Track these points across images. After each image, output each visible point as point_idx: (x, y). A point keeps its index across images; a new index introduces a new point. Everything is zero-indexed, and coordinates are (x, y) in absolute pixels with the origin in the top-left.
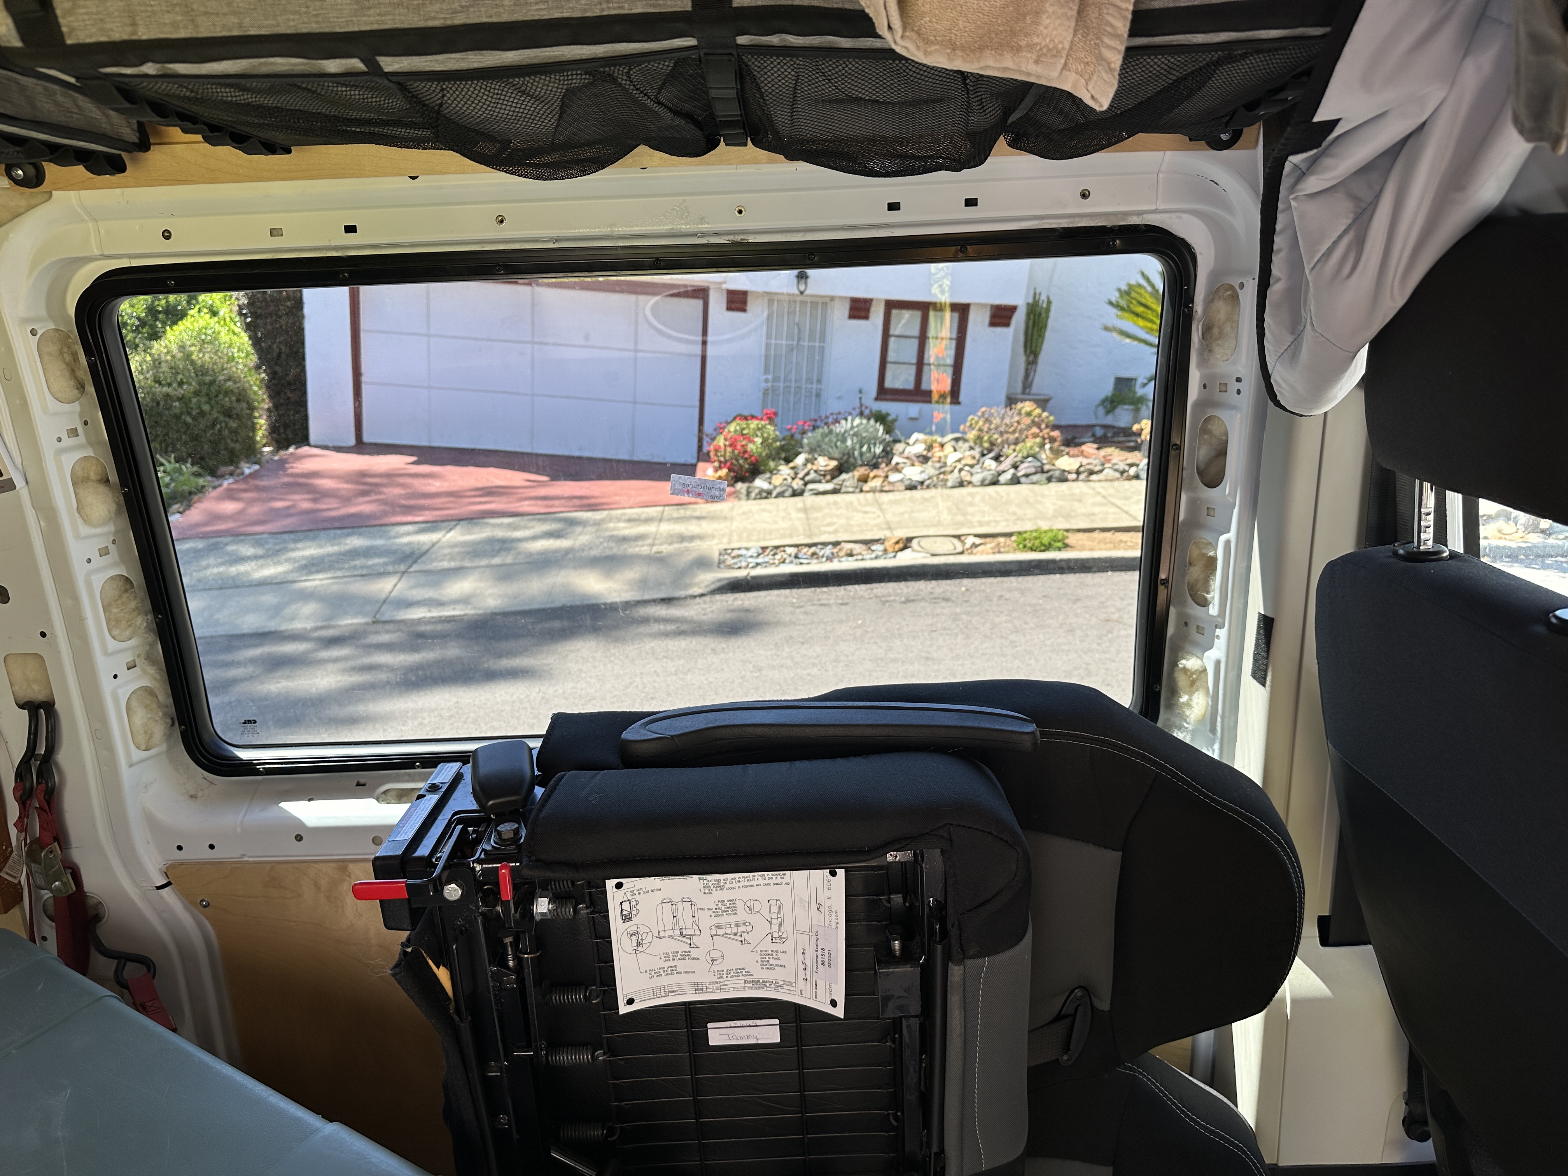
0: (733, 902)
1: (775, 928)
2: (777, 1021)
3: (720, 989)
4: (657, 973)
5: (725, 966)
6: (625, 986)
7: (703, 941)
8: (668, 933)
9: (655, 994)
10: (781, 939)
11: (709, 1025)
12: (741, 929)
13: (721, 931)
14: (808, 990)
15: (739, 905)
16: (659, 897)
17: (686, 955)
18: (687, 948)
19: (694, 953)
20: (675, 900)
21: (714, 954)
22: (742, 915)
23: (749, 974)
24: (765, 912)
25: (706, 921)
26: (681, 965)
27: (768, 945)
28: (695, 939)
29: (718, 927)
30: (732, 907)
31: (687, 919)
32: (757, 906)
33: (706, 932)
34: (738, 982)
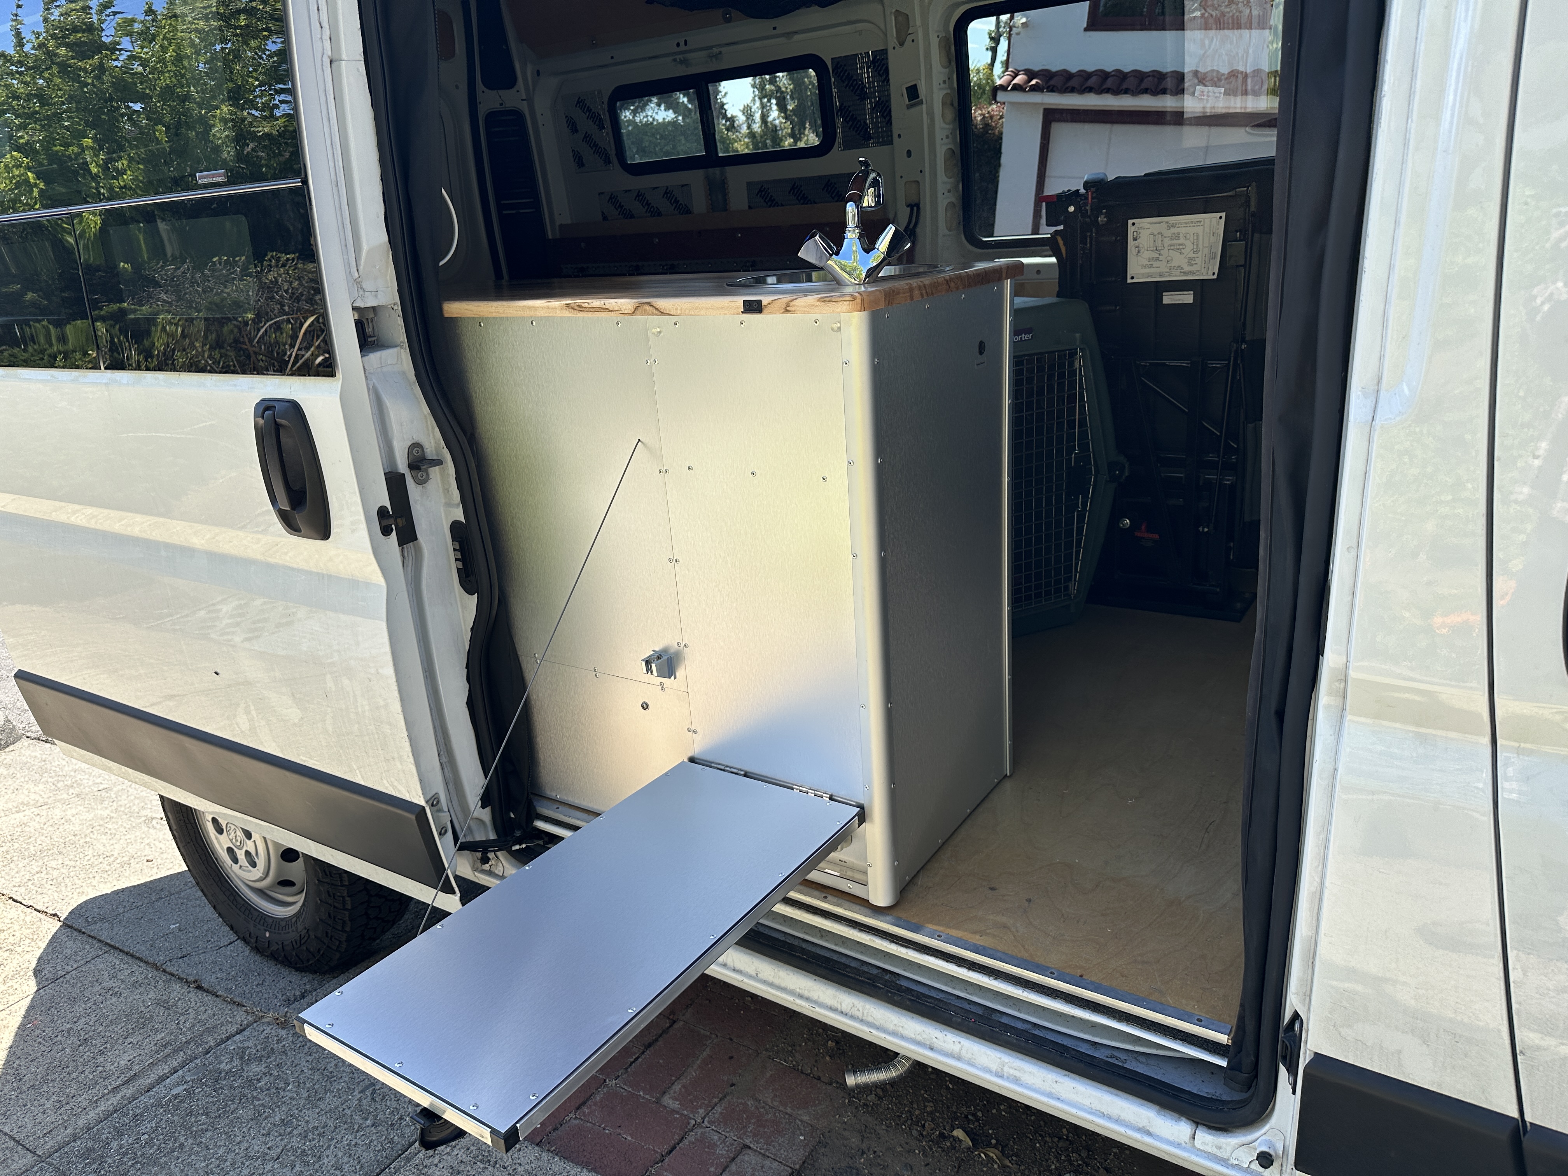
0: (1179, 233)
1: (1195, 247)
2: (1192, 292)
3: (1169, 276)
4: (1145, 267)
5: (1172, 265)
6: (1130, 272)
7: (1165, 252)
8: (1152, 249)
9: (1143, 275)
10: (1197, 252)
11: (1164, 294)
12: (1181, 247)
13: (1172, 248)
14: (1204, 271)
15: (1181, 235)
16: (1149, 232)
17: (1157, 258)
18: (1158, 256)
19: (1161, 258)
20: (1156, 233)
21: (1169, 258)
22: (1182, 241)
23: (1182, 268)
24: (1192, 239)
25: (1167, 242)
26: (1155, 264)
27: (1191, 255)
28: (1162, 252)
29: (1171, 245)
30: (1177, 236)
31: (1159, 243)
32: (1188, 236)
33: (1166, 249)
34: (1178, 272)
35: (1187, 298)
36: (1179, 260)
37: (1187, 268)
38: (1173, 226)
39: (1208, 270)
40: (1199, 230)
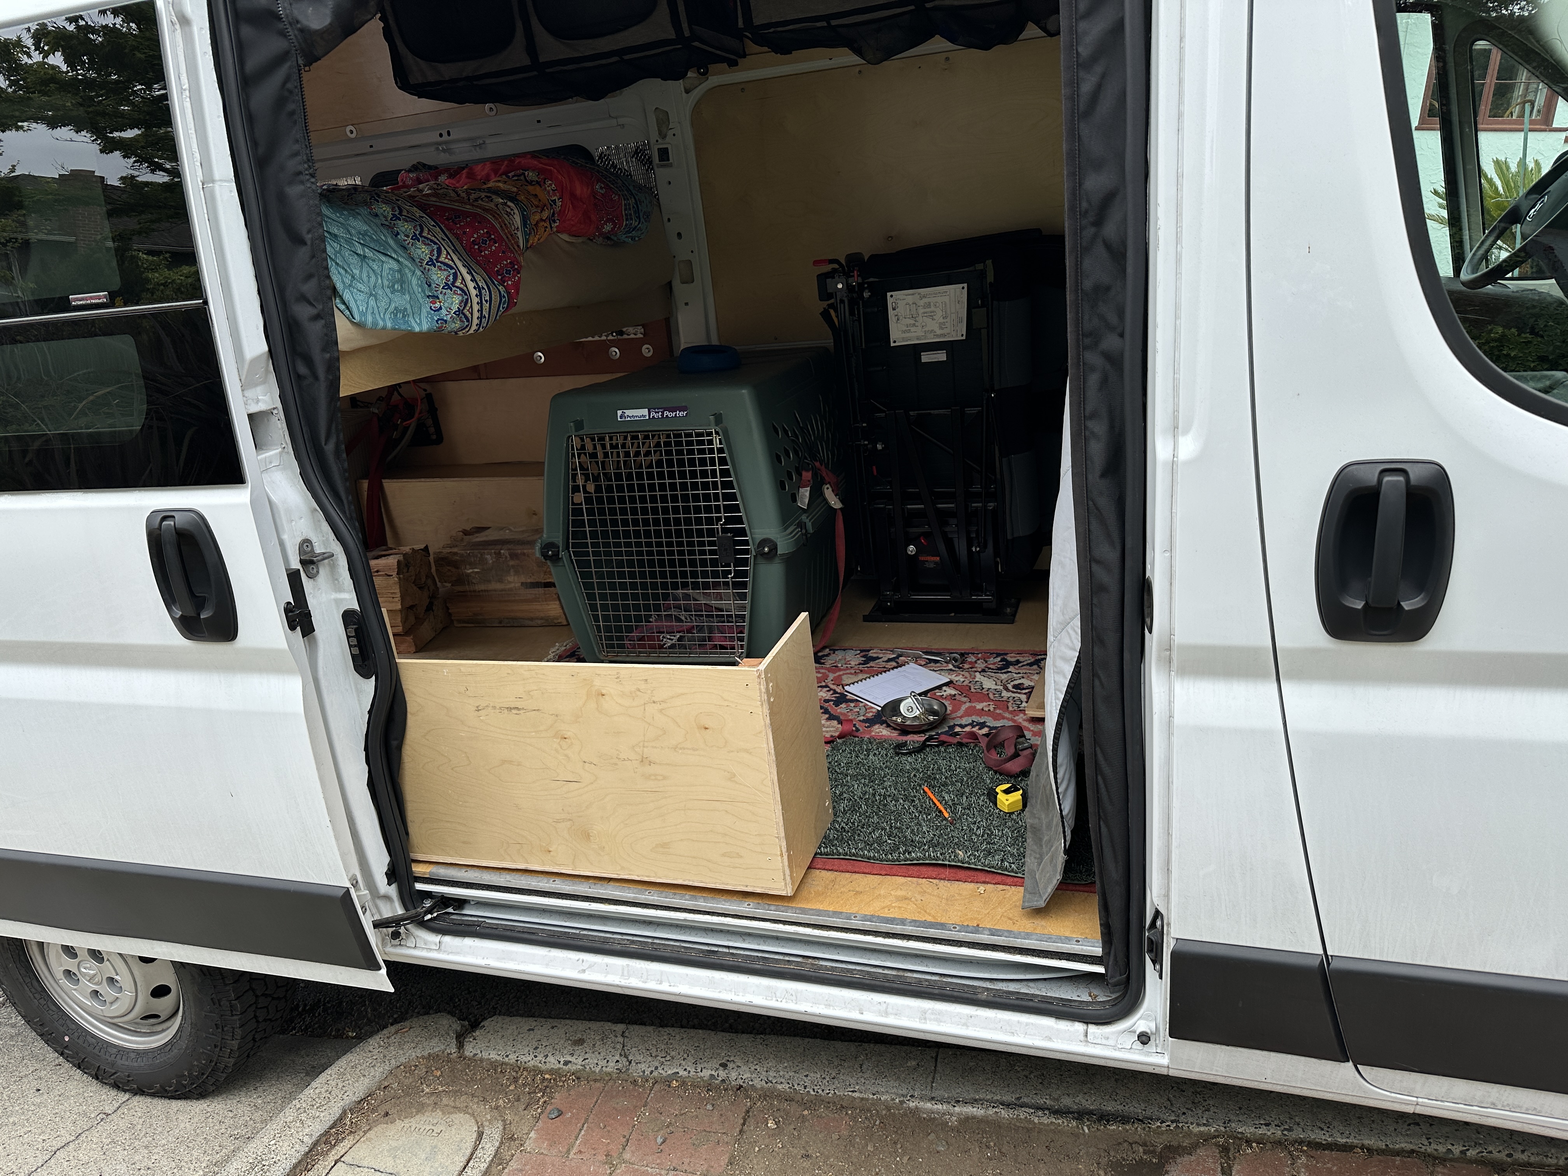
0: (930, 303)
1: (944, 313)
2: (945, 351)
3: (925, 339)
4: (904, 332)
5: (927, 329)
6: (893, 336)
7: (920, 319)
8: (908, 316)
9: (904, 339)
10: (946, 317)
11: (922, 353)
12: (933, 314)
13: (926, 315)
14: (954, 333)
15: (932, 304)
16: (905, 302)
17: (914, 325)
18: (914, 322)
19: (917, 324)
20: (910, 303)
21: (923, 324)
22: (933, 309)
23: (935, 332)
24: (941, 307)
25: (920, 310)
26: (913, 329)
27: (942, 320)
28: (917, 319)
31: (914, 312)
32: (938, 305)
33: (920, 315)
34: (932, 335)
35: (942, 356)
36: (932, 325)
37: (939, 332)
38: (924, 297)
39: (957, 332)
40: (946, 299)
